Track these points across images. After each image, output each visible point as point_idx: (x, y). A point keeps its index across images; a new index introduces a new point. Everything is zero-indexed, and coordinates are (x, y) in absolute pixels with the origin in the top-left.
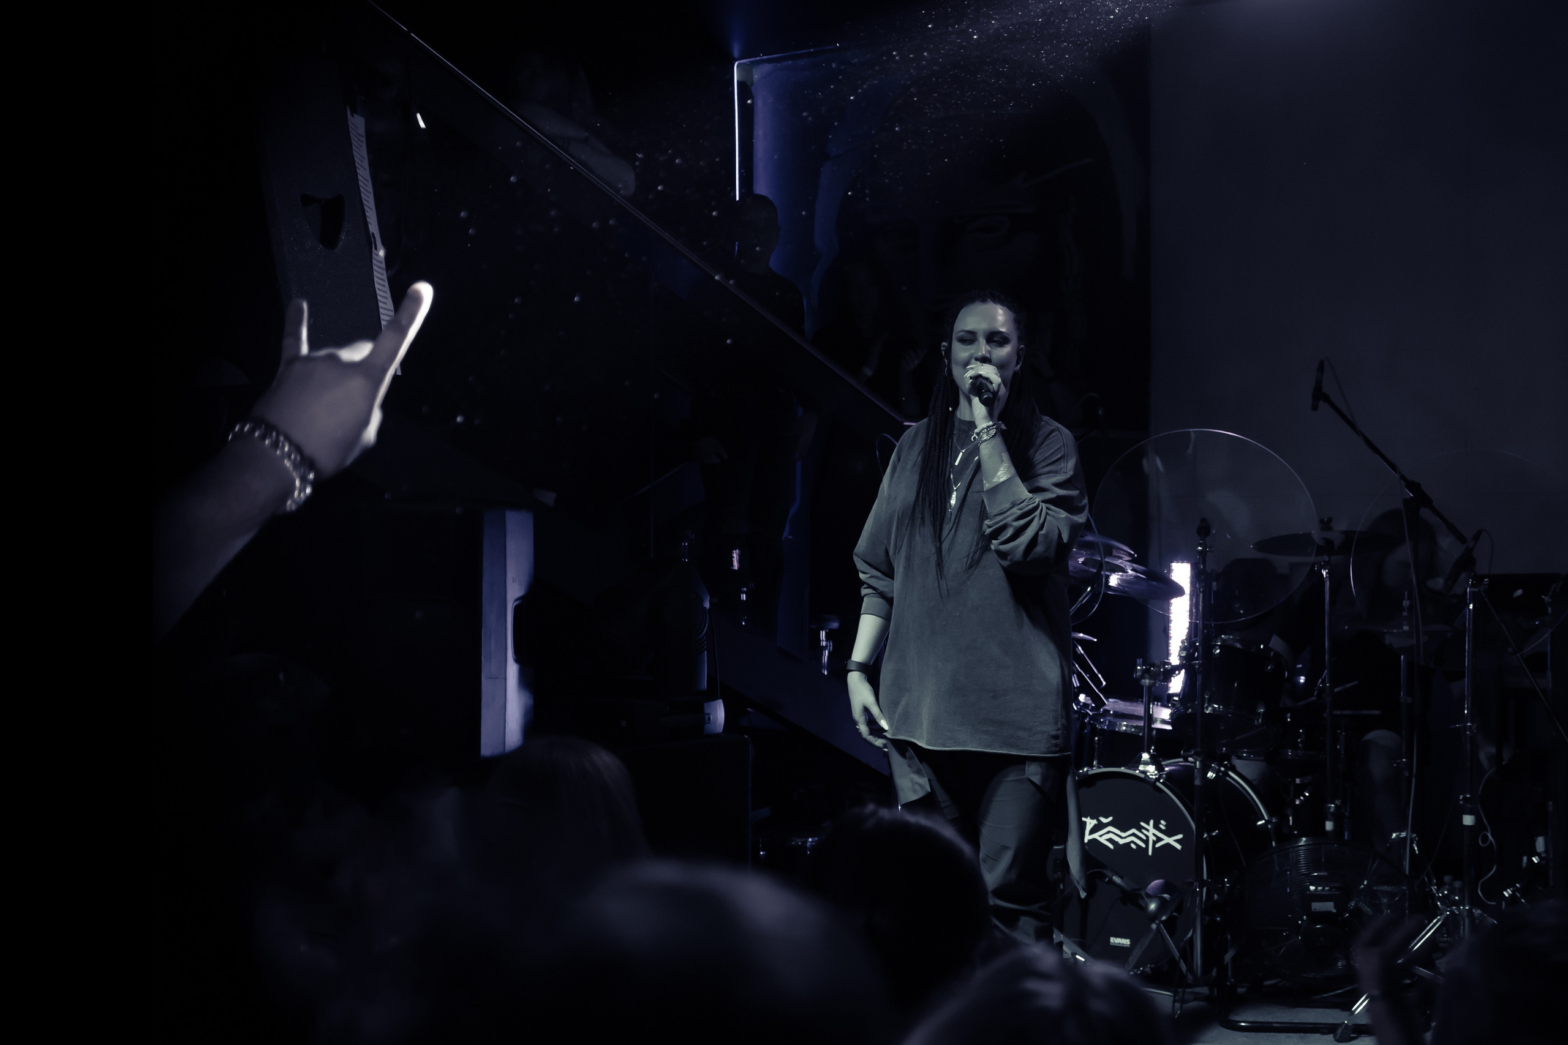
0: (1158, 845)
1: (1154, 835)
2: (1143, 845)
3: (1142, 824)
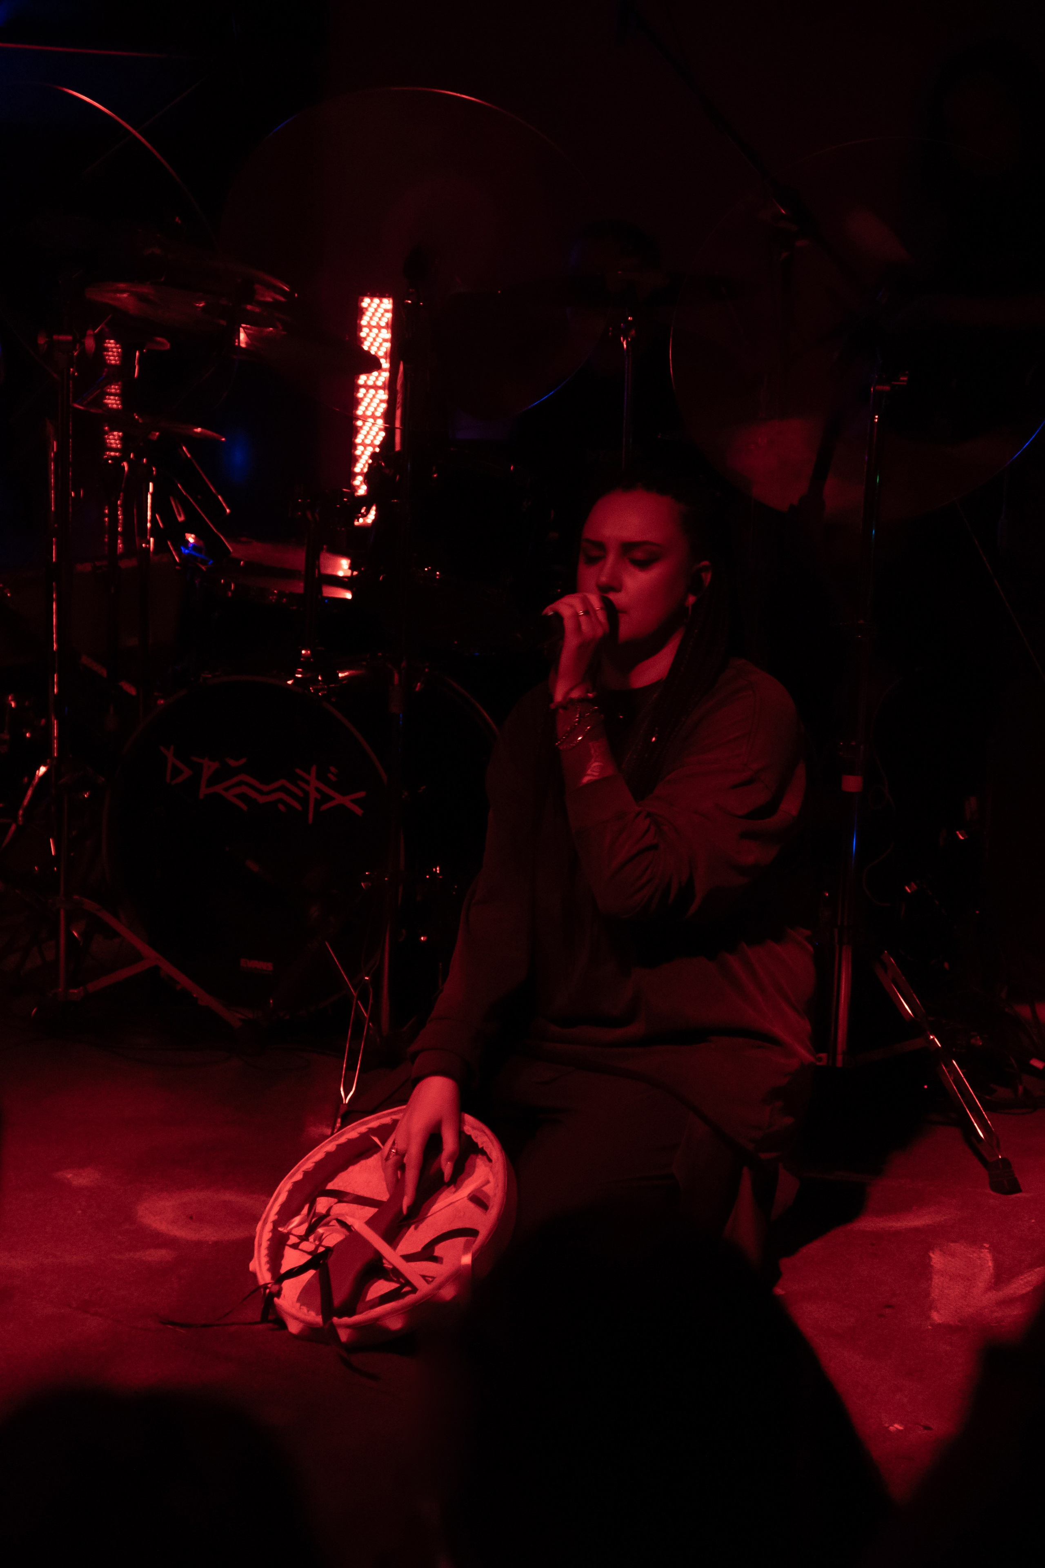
0: (324, 807)
1: (318, 790)
2: (297, 806)
3: (299, 771)
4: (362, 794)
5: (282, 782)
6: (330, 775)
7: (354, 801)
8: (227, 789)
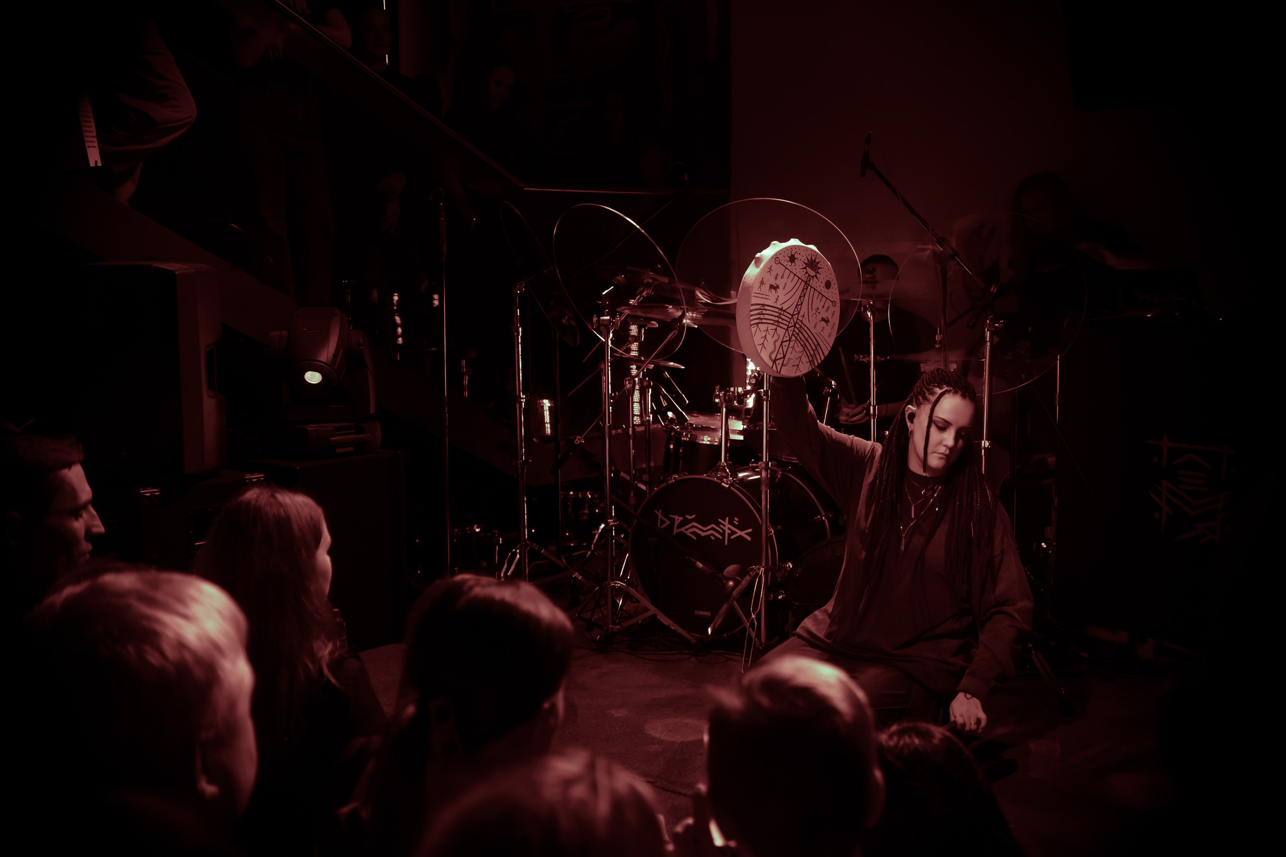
0: (732, 537)
1: (729, 529)
2: (721, 538)
3: (720, 520)
4: (750, 530)
5: (713, 525)
6: (735, 522)
7: (746, 534)
8: (686, 530)
